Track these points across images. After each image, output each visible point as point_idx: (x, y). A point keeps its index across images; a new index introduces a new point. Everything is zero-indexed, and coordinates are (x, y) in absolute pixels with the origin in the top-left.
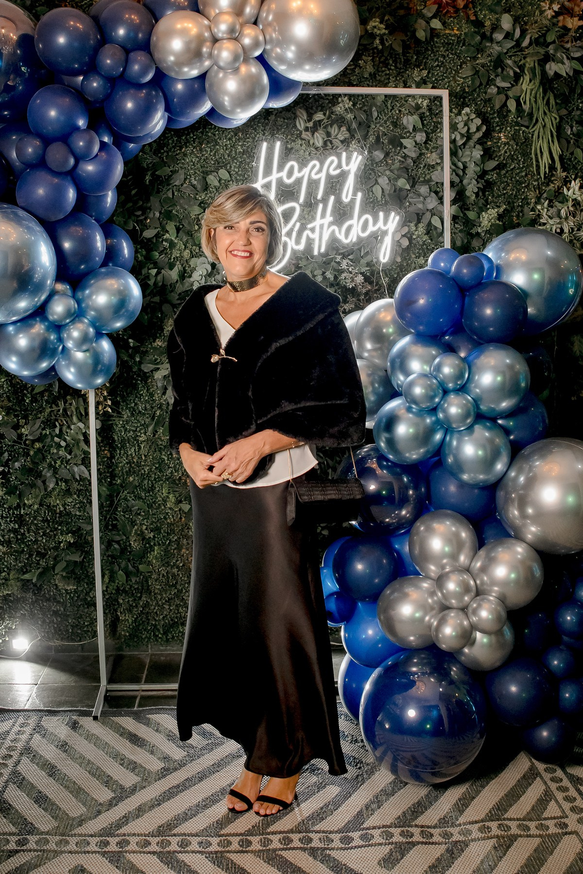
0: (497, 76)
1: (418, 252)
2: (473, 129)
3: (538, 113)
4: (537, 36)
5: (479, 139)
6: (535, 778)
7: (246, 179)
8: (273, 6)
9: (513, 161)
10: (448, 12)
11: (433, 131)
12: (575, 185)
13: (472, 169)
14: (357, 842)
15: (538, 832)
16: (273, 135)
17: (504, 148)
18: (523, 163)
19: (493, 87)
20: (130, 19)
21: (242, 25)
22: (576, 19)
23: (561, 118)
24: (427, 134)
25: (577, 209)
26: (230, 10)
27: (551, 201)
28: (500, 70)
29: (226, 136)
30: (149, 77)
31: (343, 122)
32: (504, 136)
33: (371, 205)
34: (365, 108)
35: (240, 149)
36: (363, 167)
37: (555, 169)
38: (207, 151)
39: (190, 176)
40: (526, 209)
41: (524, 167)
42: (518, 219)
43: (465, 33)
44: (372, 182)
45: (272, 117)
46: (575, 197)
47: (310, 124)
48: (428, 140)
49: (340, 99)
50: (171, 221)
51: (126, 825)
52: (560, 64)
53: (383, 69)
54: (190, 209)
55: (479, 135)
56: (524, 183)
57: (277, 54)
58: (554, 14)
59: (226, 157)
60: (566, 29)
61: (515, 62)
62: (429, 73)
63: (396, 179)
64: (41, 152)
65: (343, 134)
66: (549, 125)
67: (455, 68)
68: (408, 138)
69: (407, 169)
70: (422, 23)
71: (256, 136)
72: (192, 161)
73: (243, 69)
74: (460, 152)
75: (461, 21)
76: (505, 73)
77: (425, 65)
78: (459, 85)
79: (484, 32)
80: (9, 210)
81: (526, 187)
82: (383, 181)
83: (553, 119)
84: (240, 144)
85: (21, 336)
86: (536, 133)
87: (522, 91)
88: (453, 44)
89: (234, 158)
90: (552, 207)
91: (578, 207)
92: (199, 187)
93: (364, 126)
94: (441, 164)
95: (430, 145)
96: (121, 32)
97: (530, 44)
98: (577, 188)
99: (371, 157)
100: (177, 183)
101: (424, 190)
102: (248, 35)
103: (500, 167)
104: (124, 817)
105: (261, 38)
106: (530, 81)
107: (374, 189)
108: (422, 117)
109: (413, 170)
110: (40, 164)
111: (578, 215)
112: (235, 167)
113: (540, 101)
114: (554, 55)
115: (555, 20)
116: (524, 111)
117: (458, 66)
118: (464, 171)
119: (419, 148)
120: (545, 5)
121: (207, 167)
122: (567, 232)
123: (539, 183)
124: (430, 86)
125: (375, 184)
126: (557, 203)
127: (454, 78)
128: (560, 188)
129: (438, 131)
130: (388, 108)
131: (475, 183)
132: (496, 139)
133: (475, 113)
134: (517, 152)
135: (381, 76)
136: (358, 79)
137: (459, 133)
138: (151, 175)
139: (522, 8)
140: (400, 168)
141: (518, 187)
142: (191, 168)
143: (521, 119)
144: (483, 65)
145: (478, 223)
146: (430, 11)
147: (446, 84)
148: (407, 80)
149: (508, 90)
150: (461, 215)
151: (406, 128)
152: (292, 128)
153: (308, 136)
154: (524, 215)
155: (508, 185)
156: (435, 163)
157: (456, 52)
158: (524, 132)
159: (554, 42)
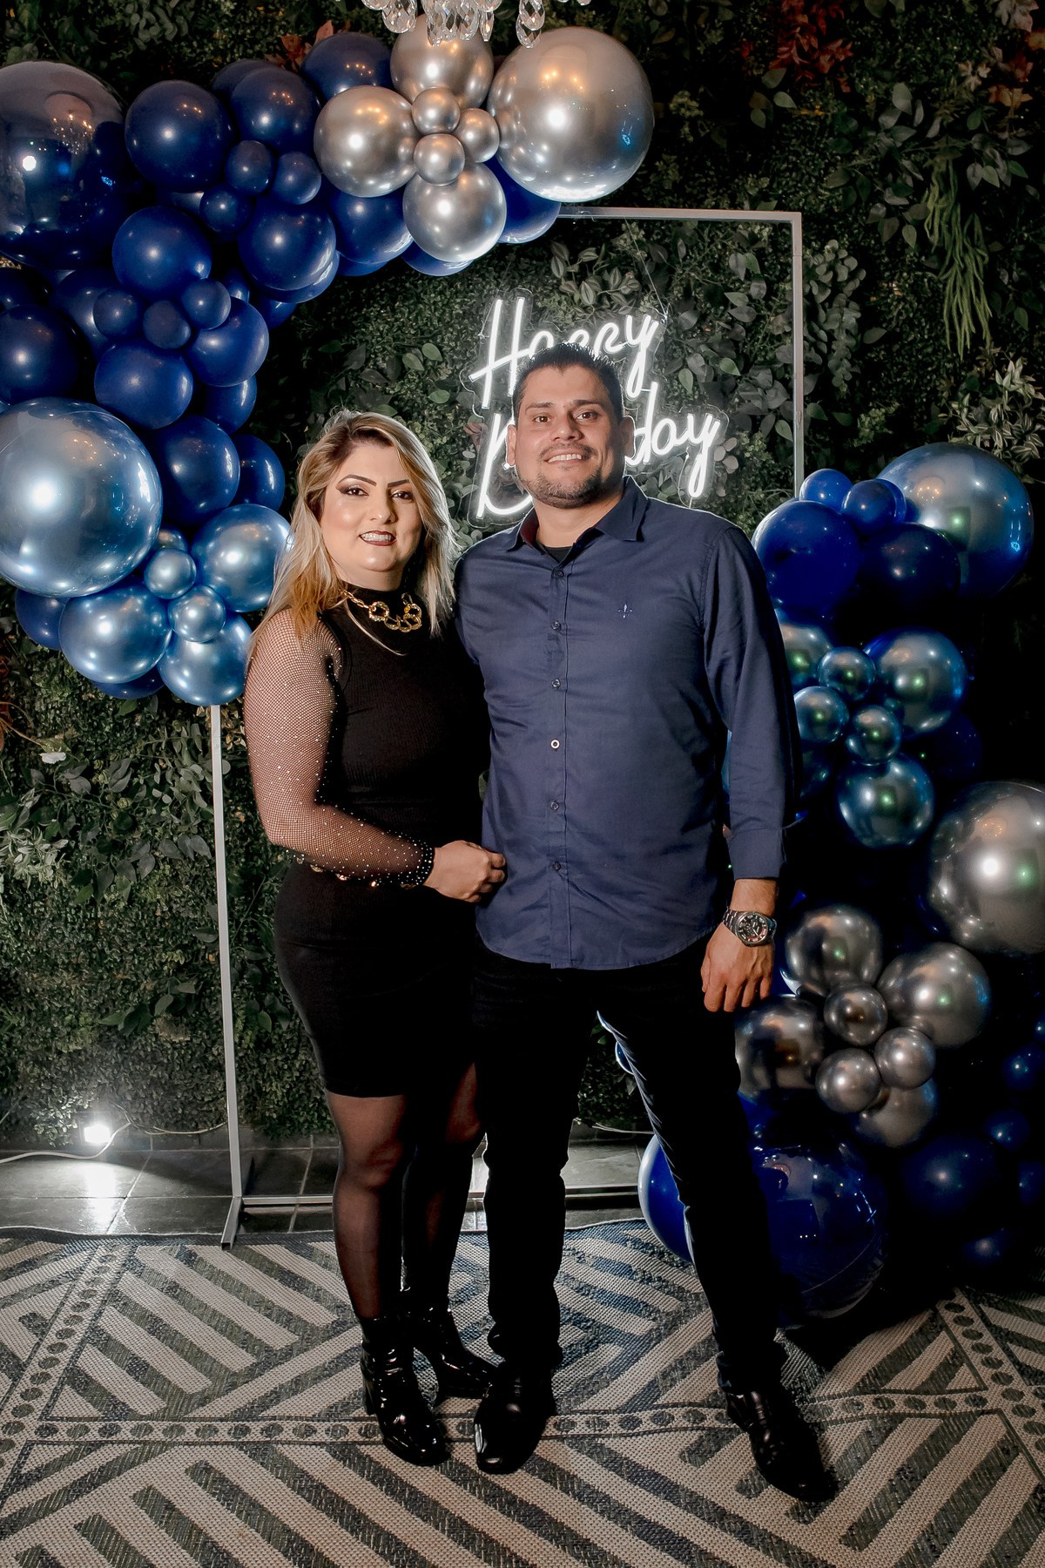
0: (885, 187)
1: (754, 481)
2: (843, 275)
3: (954, 249)
4: (951, 119)
5: (854, 292)
6: (938, 1333)
7: (468, 359)
8: (514, 79)
9: (912, 329)
10: (804, 79)
11: (779, 280)
12: (1015, 369)
13: (843, 342)
14: (648, 1425)
15: (938, 1411)
16: (513, 286)
17: (896, 307)
18: (929, 333)
19: (879, 205)
20: (279, 98)
21: (463, 110)
22: (1018, 91)
23: (990, 254)
24: (769, 284)
25: (1017, 409)
26: (443, 86)
27: (974, 396)
28: (890, 177)
29: (435, 288)
30: (312, 194)
31: (629, 264)
32: (898, 286)
33: (675, 402)
34: (667, 241)
35: (458, 310)
36: (662, 340)
37: (983, 343)
38: (403, 314)
39: (375, 354)
40: (934, 408)
41: (930, 338)
42: (921, 424)
43: (833, 115)
44: (677, 364)
45: (512, 257)
46: (1013, 387)
47: (575, 269)
48: (771, 292)
49: (624, 226)
51: (276, 1404)
52: (990, 168)
53: (697, 175)
55: (854, 285)
56: (931, 365)
57: (520, 157)
58: (980, 83)
59: (435, 322)
60: (1002, 109)
61: (915, 163)
62: (772, 182)
63: (717, 360)
64: (135, 317)
65: (629, 284)
66: (972, 269)
68: (737, 290)
69: (736, 343)
70: (760, 98)
71: (484, 287)
72: (378, 330)
73: (464, 181)
74: (822, 314)
75: (826, 95)
76: (899, 181)
77: (766, 169)
78: (822, 201)
79: (866, 112)
80: (86, 412)
81: (934, 372)
82: (696, 362)
83: (979, 258)
84: (458, 300)
85: (103, 617)
86: (950, 282)
87: (927, 210)
88: (812, 133)
89: (448, 325)
90: (977, 405)
91: (1020, 406)
92: (390, 372)
93: (664, 270)
94: (790, 334)
95: (774, 302)
96: (265, 120)
97: (943, 131)
98: (1017, 374)
99: (675, 321)
100: (354, 366)
101: (763, 376)
102: (472, 126)
103: (889, 339)
104: (272, 1392)
105: (494, 131)
106: (941, 195)
107: (681, 375)
108: (760, 255)
109: (745, 344)
110: (135, 336)
111: (1021, 419)
112: (450, 339)
113: (956, 230)
114: (981, 152)
115: (983, 94)
116: (931, 245)
117: (820, 169)
118: (829, 344)
119: (756, 308)
120: (966, 68)
121: (404, 340)
122: (1001, 445)
123: (955, 365)
124: (775, 203)
125: (682, 368)
126: (984, 399)
127: (814, 190)
128: (990, 374)
129: (788, 278)
130: (703, 241)
131: (849, 365)
132: (885, 292)
133: (848, 250)
134: (918, 314)
135: (693, 187)
136: (654, 192)
137: (819, 283)
138: (310, 354)
139: (929, 72)
140: (723, 341)
141: (921, 372)
142: (378, 342)
143: (926, 258)
144: (864, 169)
145: (853, 431)
146: (773, 78)
147: (800, 200)
148: (736, 197)
149: (905, 211)
150: (826, 419)
151: (734, 275)
152: (545, 274)
153: (571, 288)
154: (929, 419)
155: (904, 368)
156: (780, 332)
157: (818, 147)
158: (930, 280)
159: (981, 129)
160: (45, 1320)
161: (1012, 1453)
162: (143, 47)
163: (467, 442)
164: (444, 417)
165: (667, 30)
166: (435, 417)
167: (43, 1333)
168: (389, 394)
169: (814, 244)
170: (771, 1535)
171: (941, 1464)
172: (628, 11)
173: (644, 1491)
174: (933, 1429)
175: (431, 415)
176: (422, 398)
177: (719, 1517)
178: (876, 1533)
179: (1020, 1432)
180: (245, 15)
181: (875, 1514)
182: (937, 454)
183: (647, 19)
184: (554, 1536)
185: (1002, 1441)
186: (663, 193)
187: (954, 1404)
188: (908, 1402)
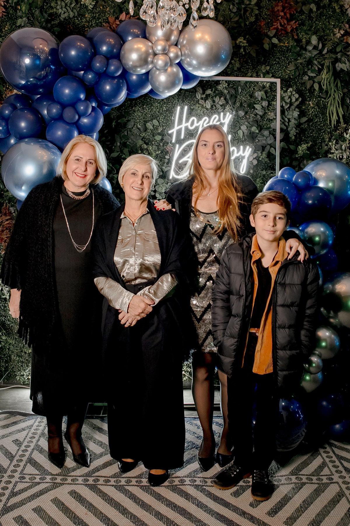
0: (308, 70)
1: (262, 168)
2: (294, 100)
3: (331, 91)
4: (331, 48)
5: (297, 105)
6: (318, 456)
7: (168, 126)
8: (186, 36)
9: (316, 118)
10: (282, 34)
11: (273, 100)
13: (293, 121)
15: (317, 482)
16: (183, 101)
17: (311, 110)
18: (322, 119)
19: (306, 76)
20: (109, 41)
21: (170, 46)
23: (344, 94)
24: (269, 102)
26: (163, 38)
27: (337, 141)
28: (310, 66)
29: (157, 101)
30: (119, 73)
31: (222, 95)
32: (312, 103)
33: (236, 141)
35: (165, 109)
36: (233, 120)
37: (340, 123)
38: (146, 110)
39: (137, 123)
40: (323, 144)
41: (322, 121)
42: (319, 150)
43: (291, 46)
44: (238, 128)
45: (183, 92)
47: (204, 96)
48: (269, 105)
49: (221, 82)
50: (126, 147)
51: (98, 472)
52: (344, 64)
53: (245, 65)
54: (137, 142)
55: (297, 103)
56: (323, 130)
57: (188, 62)
58: (341, 36)
59: (157, 113)
60: (348, 44)
61: (318, 62)
62: (270, 68)
63: (251, 127)
64: (60, 112)
66: (337, 98)
67: (285, 65)
68: (258, 104)
69: (257, 121)
70: (267, 40)
71: (174, 101)
72: (138, 115)
73: (169, 69)
74: (286, 112)
75: (289, 39)
76: (313, 68)
77: (268, 63)
78: (287, 74)
79: (302, 45)
81: (324, 132)
82: (244, 128)
83: (339, 94)
86: (330, 102)
87: (322, 78)
88: (284, 51)
89: (161, 114)
90: (338, 144)
92: (142, 129)
93: (234, 97)
94: (275, 119)
95: (270, 108)
96: (104, 48)
97: (328, 52)
99: (237, 114)
100: (130, 127)
101: (266, 133)
102: (173, 52)
103: (309, 121)
104: (96, 468)
105: (179, 53)
106: (327, 73)
107: (238, 132)
108: (266, 92)
109: (260, 122)
110: (60, 118)
112: (162, 118)
113: (332, 85)
114: (341, 59)
115: (342, 39)
116: (323, 89)
117: (287, 64)
118: (288, 123)
119: (264, 110)
120: (336, 31)
121: (146, 118)
122: (346, 158)
123: (331, 130)
124: (271, 75)
125: (239, 130)
126: (340, 142)
127: (284, 70)
128: (342, 133)
129: (275, 100)
130: (247, 87)
131: (295, 129)
132: (307, 105)
133: (295, 91)
134: (319, 113)
135: (244, 69)
136: (231, 71)
137: (285, 102)
138: (115, 122)
139: (324, 31)
140: (253, 121)
141: (319, 132)
142: (138, 119)
143: (322, 94)
144: (301, 64)
145: (296, 152)
146: (271, 33)
147: (280, 74)
148: (258, 73)
149: (315, 78)
150: (287, 147)
151: (257, 99)
152: (194, 97)
153: (203, 103)
154: (321, 148)
155: (314, 131)
156: (272, 118)
157: (286, 56)
158: (323, 101)
159: (341, 51)
160: (21, 441)
161: (342, 496)
162: (62, 20)
163: (167, 153)
164: (159, 144)
165: (237, 16)
166: (156, 144)
167: (20, 446)
168: (141, 136)
169: (284, 89)
170: (260, 520)
171: (317, 499)
172: (223, 10)
173: (219, 505)
174: (315, 488)
175: (155, 144)
176: (152, 138)
177: (243, 514)
178: (295, 521)
179: (344, 489)
180: (96, 9)
181: (295, 514)
182: (324, 162)
183: (230, 12)
184: (189, 518)
185: (338, 492)
186: (234, 71)
187: (322, 480)
188: (307, 479)
